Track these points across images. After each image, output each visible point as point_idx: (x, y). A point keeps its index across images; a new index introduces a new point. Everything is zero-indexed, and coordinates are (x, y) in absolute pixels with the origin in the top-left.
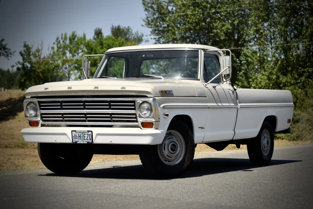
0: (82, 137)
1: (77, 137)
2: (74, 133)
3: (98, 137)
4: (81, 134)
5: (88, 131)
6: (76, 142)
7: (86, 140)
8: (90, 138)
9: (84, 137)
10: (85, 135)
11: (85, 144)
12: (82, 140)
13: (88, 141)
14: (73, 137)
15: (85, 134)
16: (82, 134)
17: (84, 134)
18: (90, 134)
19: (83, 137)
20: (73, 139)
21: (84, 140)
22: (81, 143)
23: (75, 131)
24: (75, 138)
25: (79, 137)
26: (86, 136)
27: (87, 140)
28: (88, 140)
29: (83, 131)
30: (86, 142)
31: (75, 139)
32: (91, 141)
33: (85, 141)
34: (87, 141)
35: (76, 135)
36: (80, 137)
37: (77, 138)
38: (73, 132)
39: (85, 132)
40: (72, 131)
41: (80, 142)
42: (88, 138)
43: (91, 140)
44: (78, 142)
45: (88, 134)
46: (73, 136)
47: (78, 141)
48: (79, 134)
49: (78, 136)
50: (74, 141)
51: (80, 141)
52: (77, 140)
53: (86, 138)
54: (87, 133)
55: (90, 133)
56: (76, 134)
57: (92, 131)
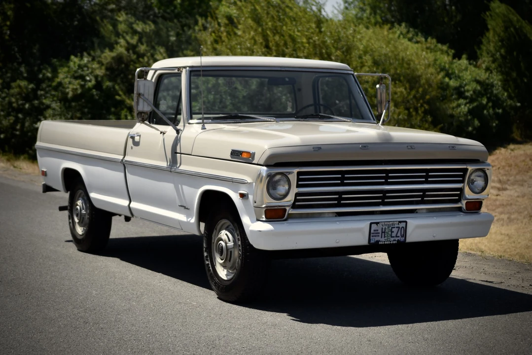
0: (388, 233)
1: (379, 233)
2: (374, 227)
4: (386, 227)
5: (400, 222)
6: (378, 241)
7: (394, 237)
8: (402, 233)
9: (392, 232)
10: (393, 230)
12: (387, 239)
13: (399, 238)
14: (372, 235)
15: (394, 228)
16: (388, 228)
17: (392, 228)
18: (403, 227)
19: (390, 233)
20: (371, 238)
21: (392, 237)
22: (386, 243)
23: (377, 223)
24: (375, 236)
25: (382, 232)
26: (395, 230)
27: (396, 237)
28: (399, 237)
29: (390, 223)
30: (395, 241)
32: (402, 239)
33: (392, 239)
34: (397, 239)
35: (378, 230)
36: (383, 234)
37: (379, 236)
38: (372, 225)
39: (394, 224)
41: (384, 241)
42: (399, 234)
43: (403, 236)
44: (380, 243)
45: (399, 227)
46: (372, 231)
48: (384, 227)
49: (380, 231)
50: (372, 241)
51: (383, 239)
52: (377, 239)
53: (394, 234)
54: (398, 226)
56: (377, 228)
57: (406, 222)
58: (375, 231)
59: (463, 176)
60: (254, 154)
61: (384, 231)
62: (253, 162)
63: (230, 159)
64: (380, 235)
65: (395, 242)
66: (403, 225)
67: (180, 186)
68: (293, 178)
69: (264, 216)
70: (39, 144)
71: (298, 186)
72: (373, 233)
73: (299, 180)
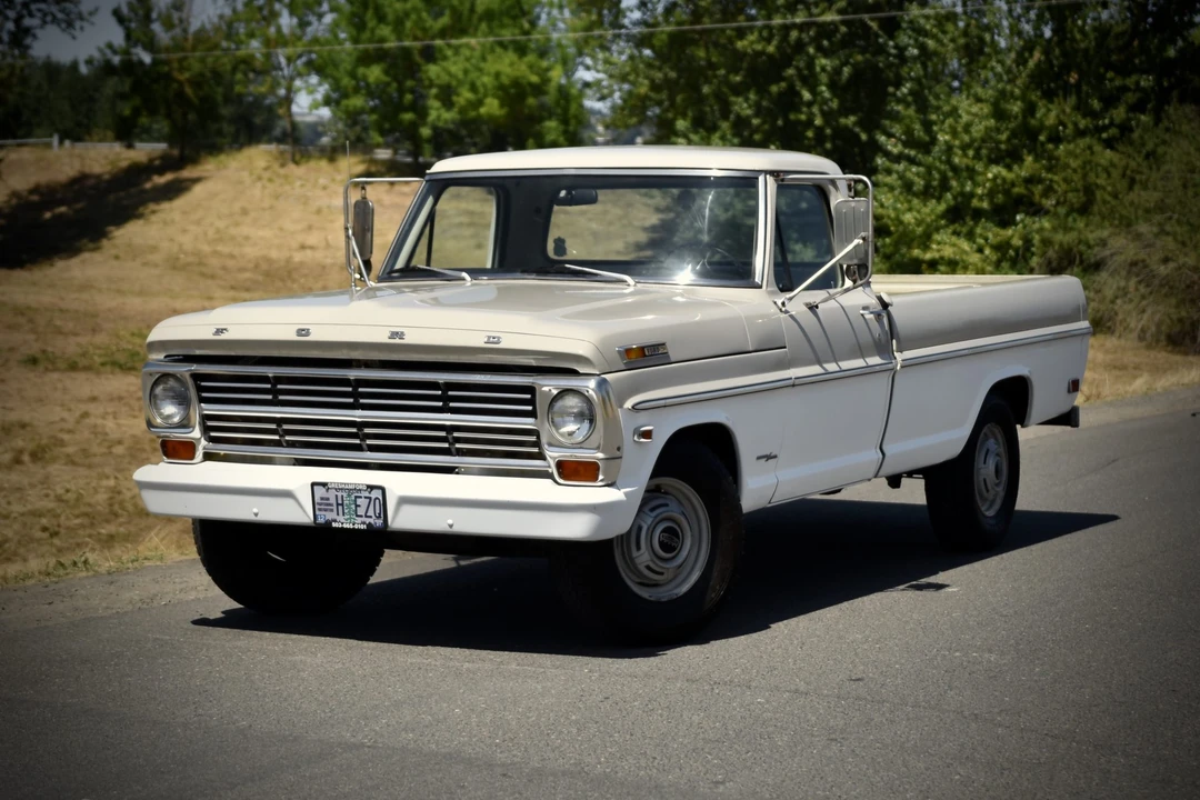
0: (349, 508)
1: (331, 505)
2: (320, 491)
3: (406, 509)
4: (345, 495)
5: (371, 488)
6: (328, 523)
7: (361, 516)
8: (378, 511)
9: (357, 506)
10: (359, 501)
11: (359, 530)
12: (350, 518)
13: (372, 521)
14: (317, 507)
15: (361, 497)
16: (349, 496)
17: (356, 497)
18: (377, 499)
19: (353, 506)
20: (317, 513)
21: (357, 516)
22: (345, 526)
23: (324, 485)
24: (326, 510)
25: (338, 504)
26: (363, 502)
27: (366, 516)
28: (371, 517)
29: (350, 487)
30: (364, 523)
31: (324, 513)
32: (379, 522)
33: (359, 520)
34: (368, 520)
35: (328, 499)
36: (340, 507)
37: (332, 510)
38: (315, 488)
39: (360, 490)
40: (313, 485)
41: (343, 522)
42: (371, 513)
43: (379, 517)
44: (334, 525)
45: (370, 498)
46: (317, 500)
47: (335, 521)
48: (339, 494)
49: (333, 501)
50: (321, 520)
51: (341, 518)
52: (330, 516)
53: (361, 511)
54: (367, 494)
55: (376, 494)
56: (326, 495)
57: (383, 489)
58: (322, 499)
61: (340, 502)
64: (335, 508)
65: (363, 527)
66: (378, 494)
72: (320, 504)
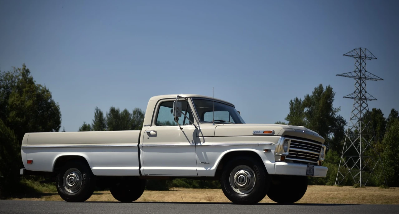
9: (311, 171)
17: (311, 169)
24: (308, 172)
25: (309, 170)
28: (312, 173)
38: (307, 168)
50: (307, 174)
57: (314, 167)
59: (320, 150)
60: (274, 131)
62: (274, 135)
63: (253, 135)
66: (313, 168)
67: (203, 153)
68: (289, 142)
69: (280, 160)
70: (23, 145)
71: (291, 147)
73: (291, 144)
